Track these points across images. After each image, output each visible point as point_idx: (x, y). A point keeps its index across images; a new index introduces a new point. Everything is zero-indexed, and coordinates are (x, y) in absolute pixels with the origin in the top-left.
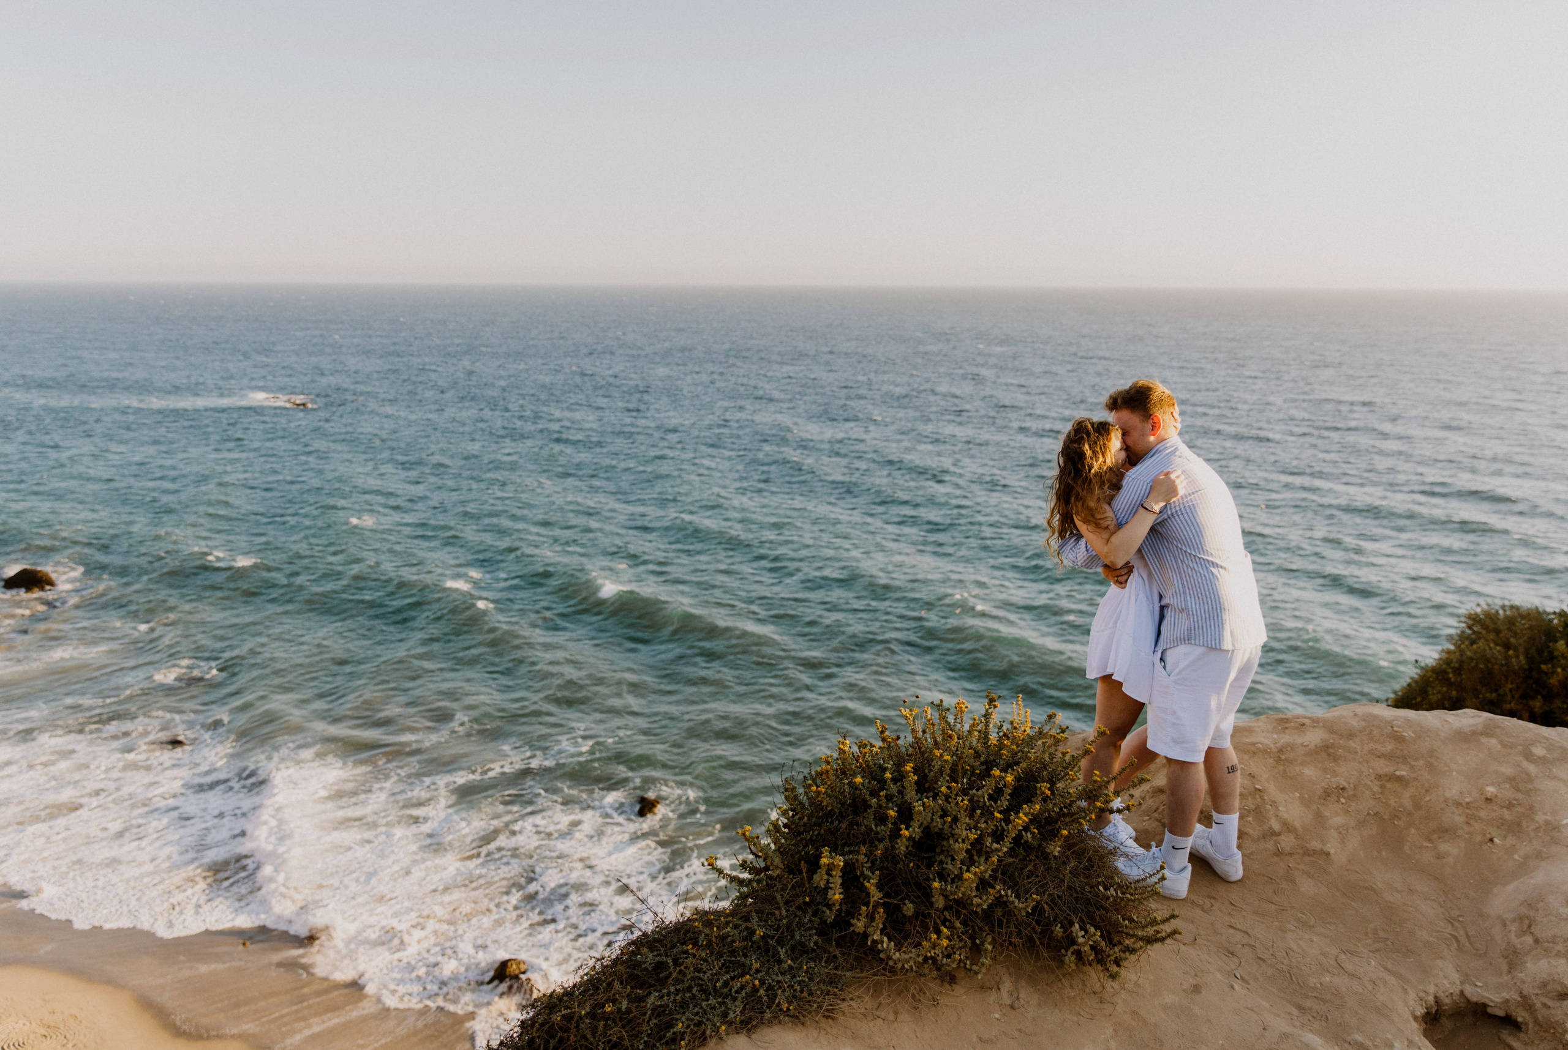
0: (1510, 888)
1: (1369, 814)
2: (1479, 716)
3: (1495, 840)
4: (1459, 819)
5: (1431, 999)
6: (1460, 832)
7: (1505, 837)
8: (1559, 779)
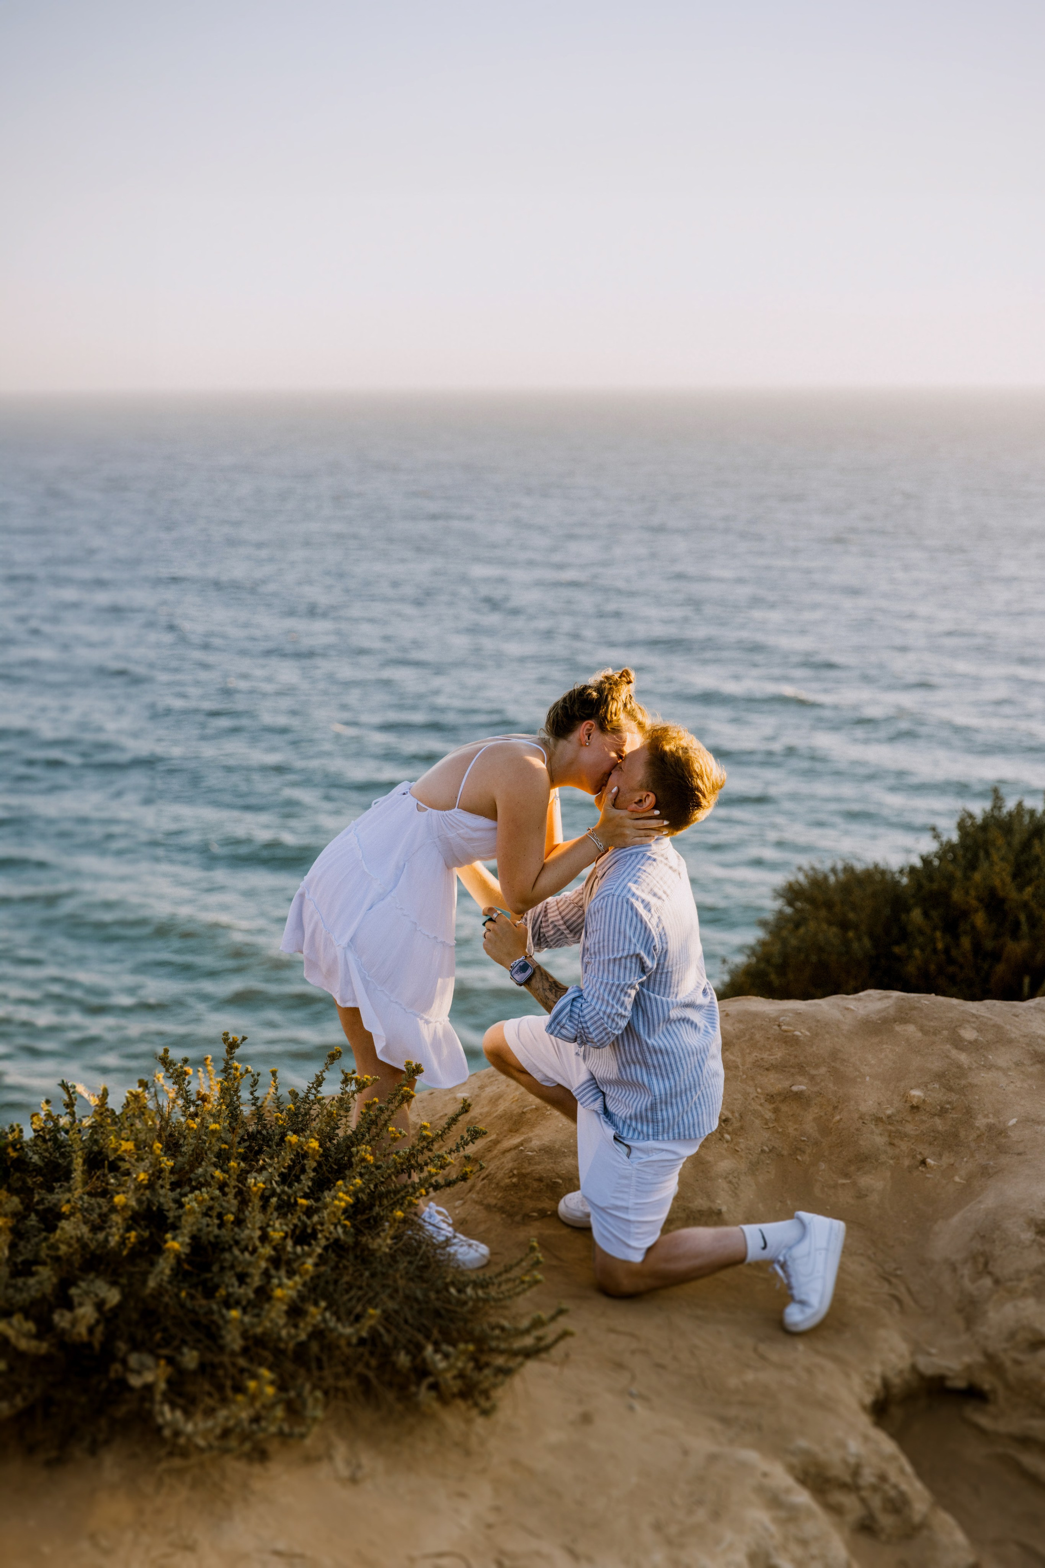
0: (955, 1220)
1: (763, 1151)
2: (888, 997)
3: (929, 1161)
4: (880, 1140)
5: (878, 1382)
6: (883, 1158)
7: (941, 1155)
8: (998, 1068)
